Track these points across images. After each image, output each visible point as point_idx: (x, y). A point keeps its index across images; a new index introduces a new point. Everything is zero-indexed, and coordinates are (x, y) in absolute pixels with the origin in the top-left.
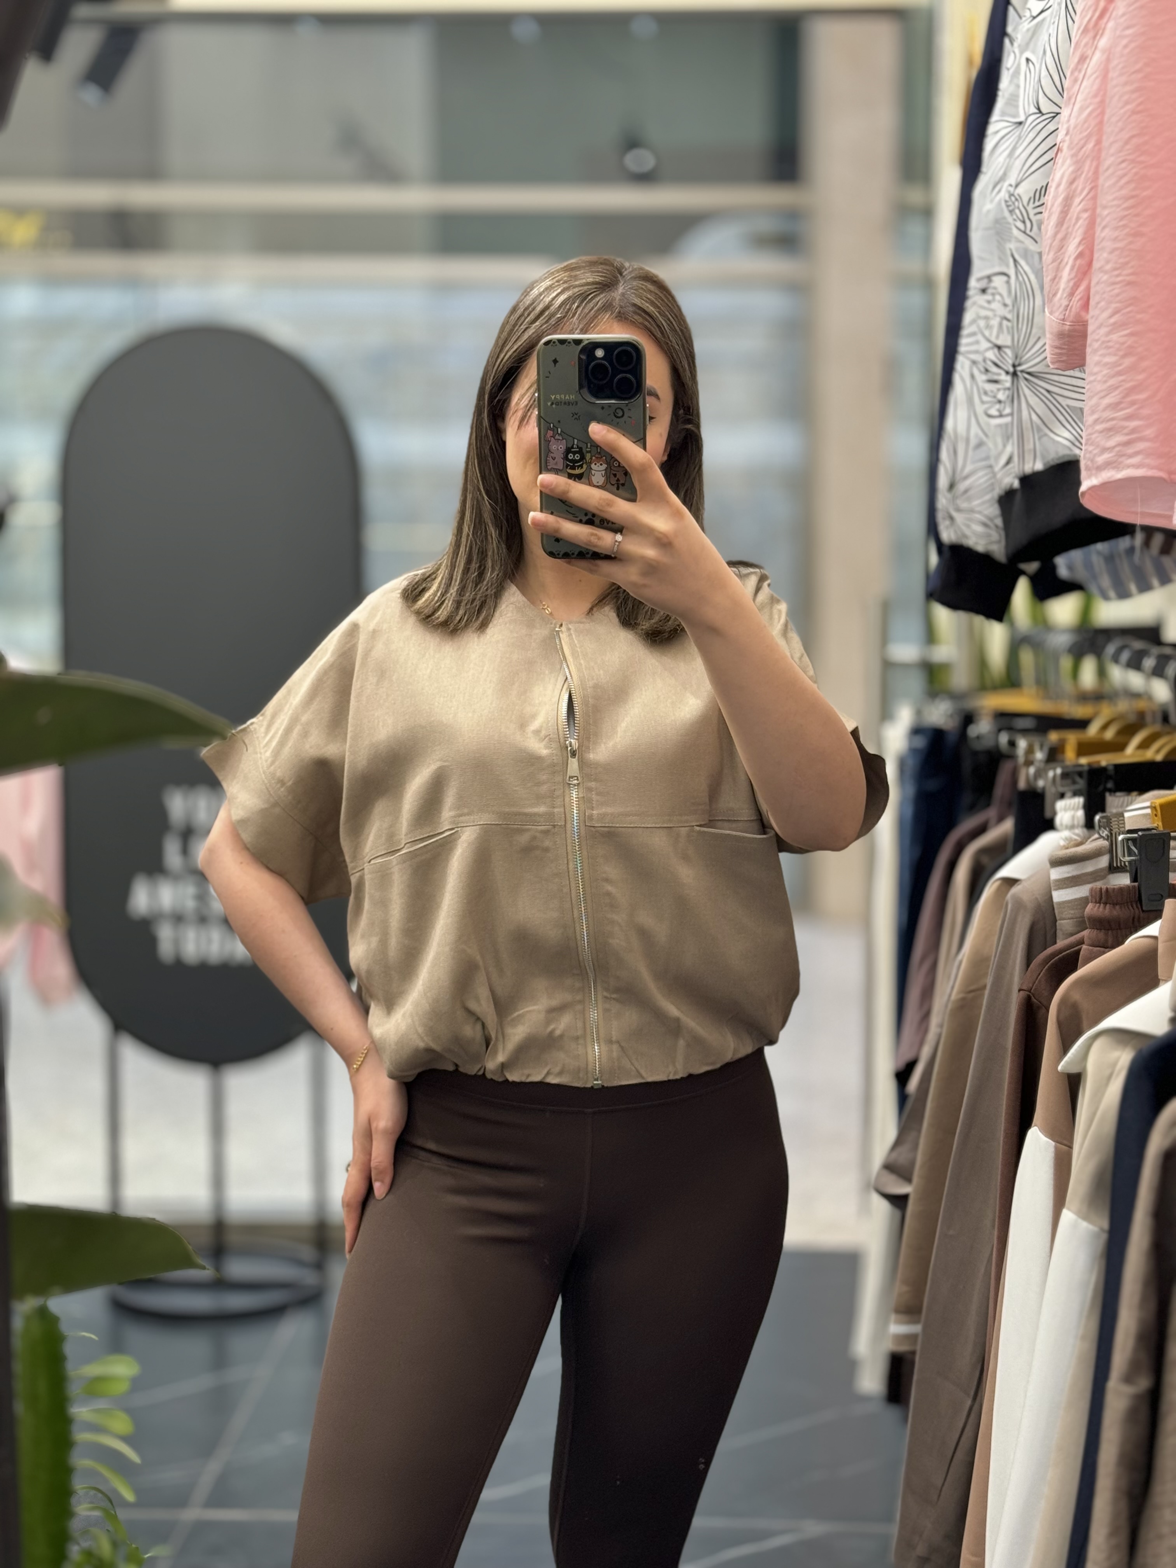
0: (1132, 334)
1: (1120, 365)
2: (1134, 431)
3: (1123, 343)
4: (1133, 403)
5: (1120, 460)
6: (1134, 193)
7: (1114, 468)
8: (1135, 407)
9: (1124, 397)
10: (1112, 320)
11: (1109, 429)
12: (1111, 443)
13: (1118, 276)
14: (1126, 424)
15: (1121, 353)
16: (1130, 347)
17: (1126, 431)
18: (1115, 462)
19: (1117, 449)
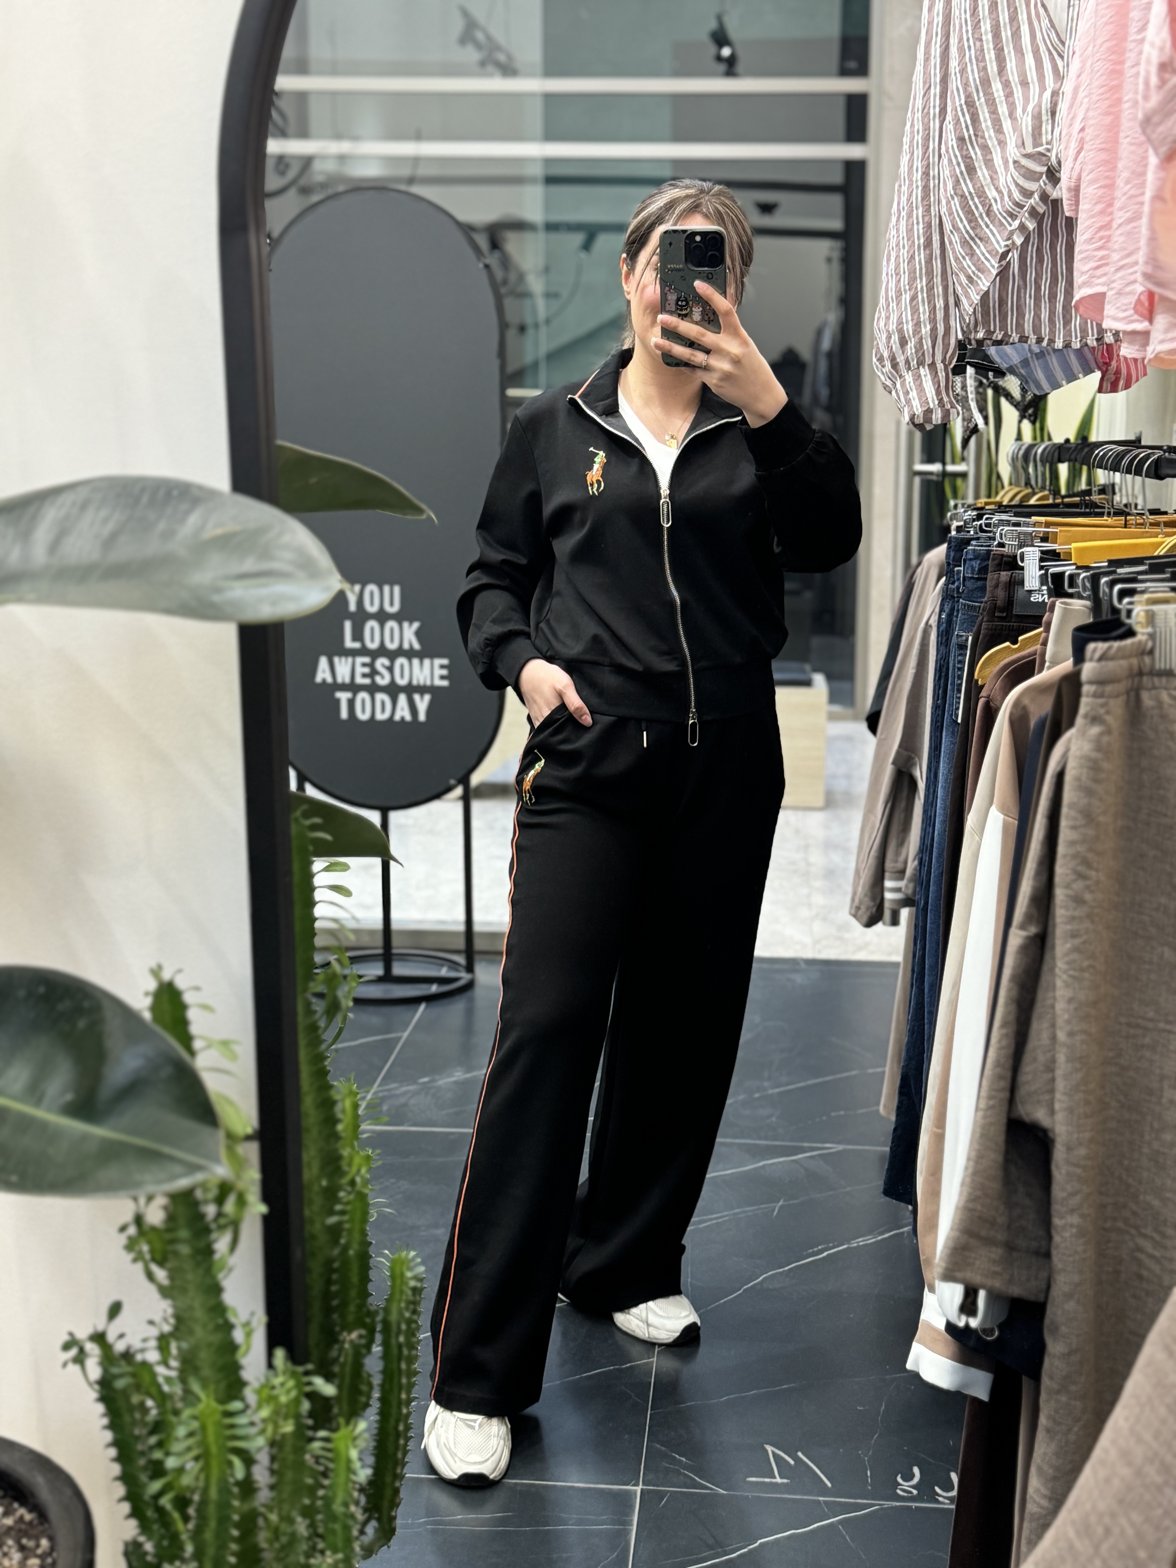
0: (1101, 187)
1: (1092, 211)
2: (1102, 258)
3: (1095, 194)
4: (1101, 238)
5: (1092, 280)
6: (1105, 83)
7: (1088, 286)
8: (1104, 241)
9: (1095, 234)
10: (1089, 178)
11: (1085, 258)
12: (1086, 268)
13: (1093, 144)
14: (1096, 253)
15: (1094, 202)
16: (1100, 197)
17: (1096, 259)
18: (1089, 281)
19: (1091, 272)
